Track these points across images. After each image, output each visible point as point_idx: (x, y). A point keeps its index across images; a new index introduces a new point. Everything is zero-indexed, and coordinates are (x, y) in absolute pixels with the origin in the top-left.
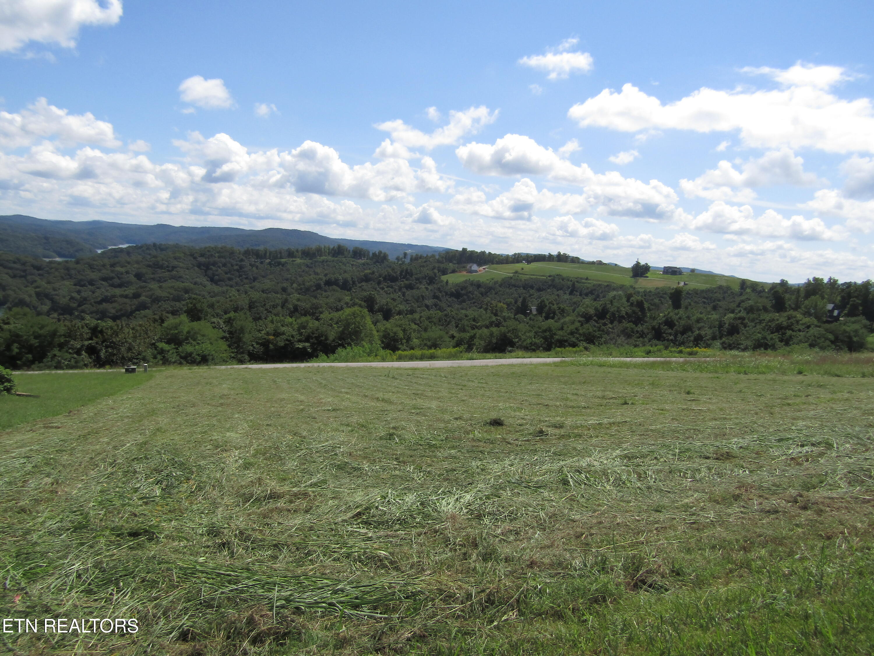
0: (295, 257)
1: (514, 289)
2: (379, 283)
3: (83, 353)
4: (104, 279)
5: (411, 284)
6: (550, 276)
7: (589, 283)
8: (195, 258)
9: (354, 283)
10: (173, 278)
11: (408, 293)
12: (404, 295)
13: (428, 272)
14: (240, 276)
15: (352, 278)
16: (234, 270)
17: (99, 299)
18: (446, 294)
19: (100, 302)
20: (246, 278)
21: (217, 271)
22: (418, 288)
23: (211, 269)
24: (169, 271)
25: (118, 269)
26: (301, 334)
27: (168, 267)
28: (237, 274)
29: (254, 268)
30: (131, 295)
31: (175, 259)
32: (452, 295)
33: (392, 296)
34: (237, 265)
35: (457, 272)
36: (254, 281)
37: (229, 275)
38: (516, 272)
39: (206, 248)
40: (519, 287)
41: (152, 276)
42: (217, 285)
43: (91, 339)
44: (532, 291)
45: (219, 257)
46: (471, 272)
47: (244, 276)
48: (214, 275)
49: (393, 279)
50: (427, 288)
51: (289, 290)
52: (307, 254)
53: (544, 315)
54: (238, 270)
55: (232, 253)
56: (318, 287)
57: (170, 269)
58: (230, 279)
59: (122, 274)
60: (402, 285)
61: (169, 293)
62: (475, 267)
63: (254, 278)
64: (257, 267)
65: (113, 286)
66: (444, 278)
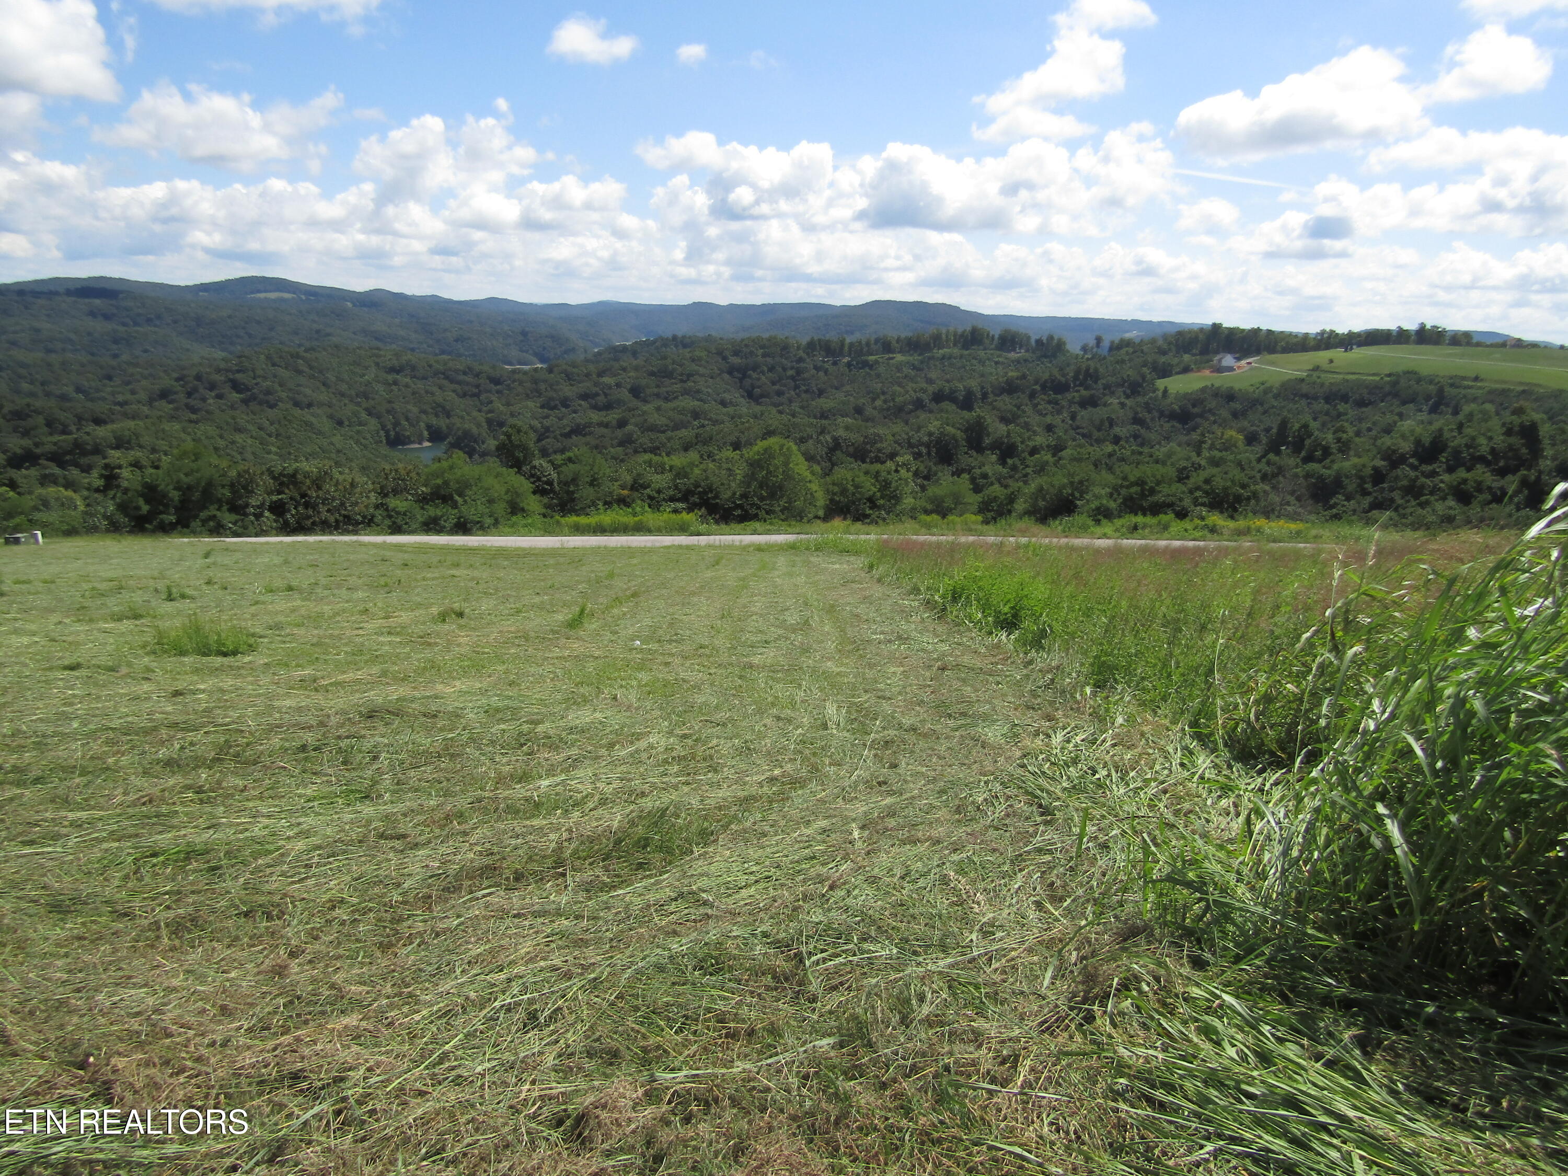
0: (893, 352)
1: (1304, 402)
2: (1032, 395)
3: (267, 514)
4: (585, 397)
5: (1092, 396)
6: (1389, 375)
7: (1480, 388)
8: (725, 358)
9: (985, 396)
10: (686, 392)
11: (1084, 415)
12: (1073, 418)
13: (1130, 372)
14: (796, 387)
15: (983, 388)
16: (788, 378)
17: (568, 429)
18: (1162, 414)
19: (568, 435)
20: (806, 391)
21: (759, 379)
22: (1105, 405)
23: (750, 377)
24: (682, 381)
25: (607, 380)
26: (676, 487)
27: (682, 375)
28: (793, 384)
29: (821, 374)
30: (614, 423)
31: (693, 360)
32: (1173, 416)
33: (1049, 419)
34: (792, 368)
35: (1192, 370)
36: (819, 396)
37: (777, 387)
38: (1317, 368)
39: (743, 340)
40: (1315, 398)
41: (656, 390)
42: (759, 404)
43: (279, 493)
44: (1342, 407)
45: (764, 356)
46: (1219, 370)
47: (803, 388)
48: (753, 387)
49: (1060, 388)
50: (1123, 405)
51: (869, 411)
52: (914, 345)
53: (1303, 454)
54: (792, 378)
55: (785, 347)
56: (919, 405)
57: (685, 378)
58: (779, 393)
59: (610, 388)
60: (1077, 399)
61: (669, 418)
62: (1228, 360)
63: (819, 390)
64: (826, 372)
65: (595, 407)
66: (1161, 383)
